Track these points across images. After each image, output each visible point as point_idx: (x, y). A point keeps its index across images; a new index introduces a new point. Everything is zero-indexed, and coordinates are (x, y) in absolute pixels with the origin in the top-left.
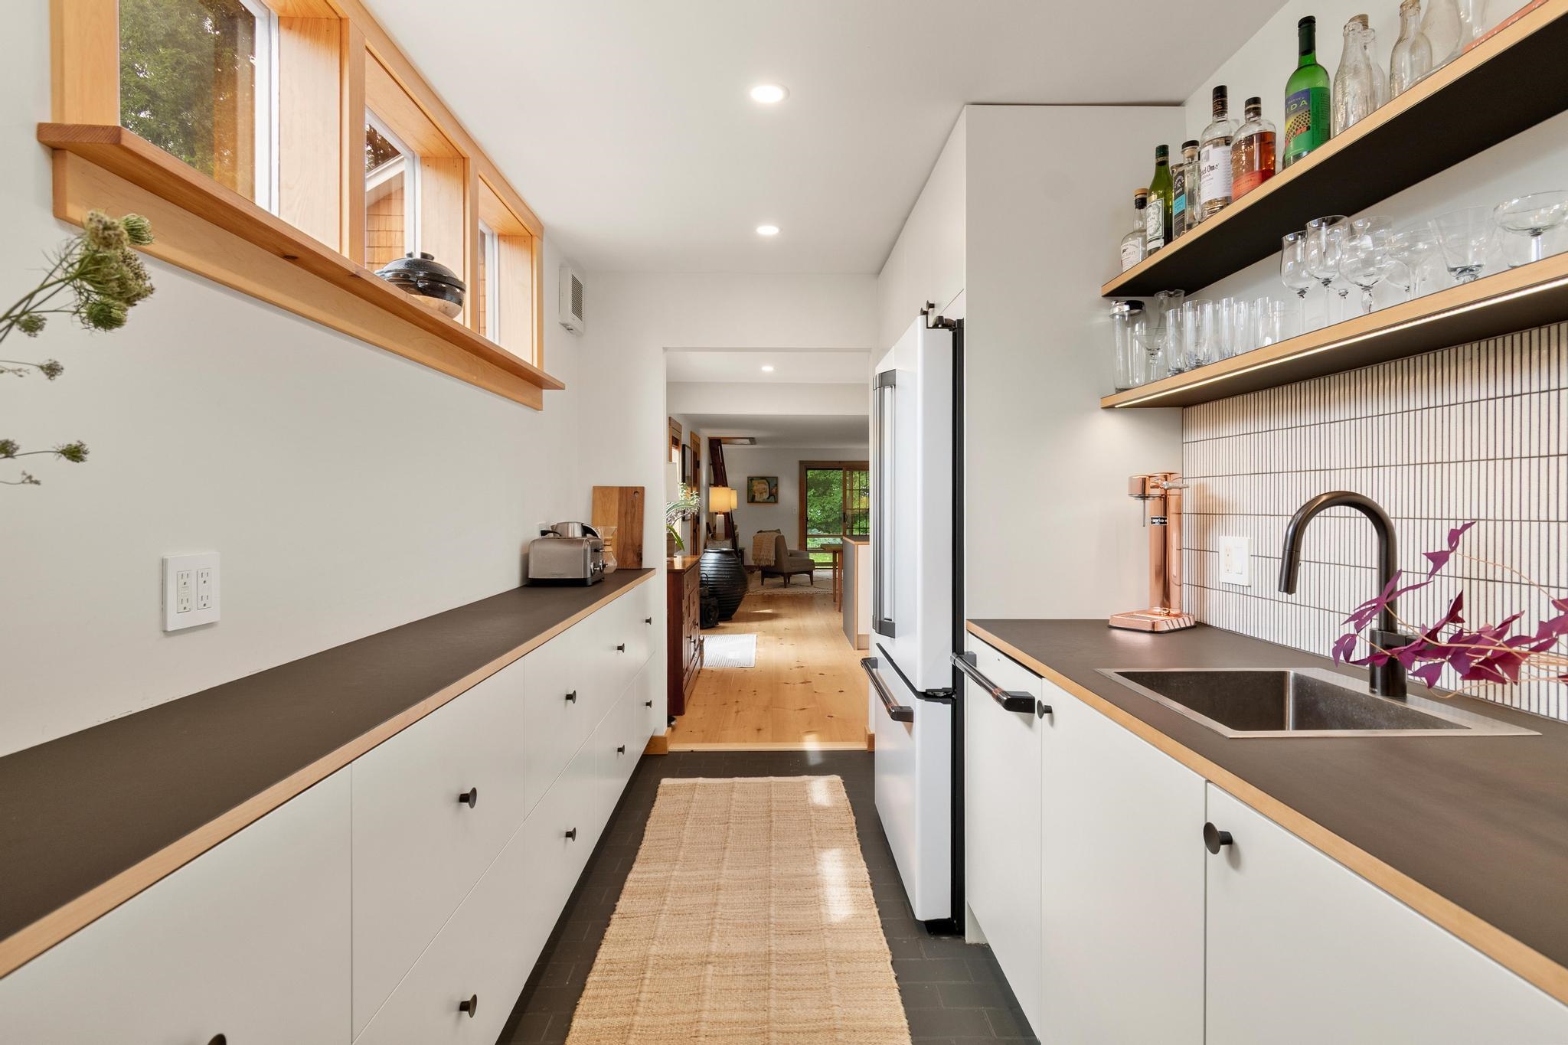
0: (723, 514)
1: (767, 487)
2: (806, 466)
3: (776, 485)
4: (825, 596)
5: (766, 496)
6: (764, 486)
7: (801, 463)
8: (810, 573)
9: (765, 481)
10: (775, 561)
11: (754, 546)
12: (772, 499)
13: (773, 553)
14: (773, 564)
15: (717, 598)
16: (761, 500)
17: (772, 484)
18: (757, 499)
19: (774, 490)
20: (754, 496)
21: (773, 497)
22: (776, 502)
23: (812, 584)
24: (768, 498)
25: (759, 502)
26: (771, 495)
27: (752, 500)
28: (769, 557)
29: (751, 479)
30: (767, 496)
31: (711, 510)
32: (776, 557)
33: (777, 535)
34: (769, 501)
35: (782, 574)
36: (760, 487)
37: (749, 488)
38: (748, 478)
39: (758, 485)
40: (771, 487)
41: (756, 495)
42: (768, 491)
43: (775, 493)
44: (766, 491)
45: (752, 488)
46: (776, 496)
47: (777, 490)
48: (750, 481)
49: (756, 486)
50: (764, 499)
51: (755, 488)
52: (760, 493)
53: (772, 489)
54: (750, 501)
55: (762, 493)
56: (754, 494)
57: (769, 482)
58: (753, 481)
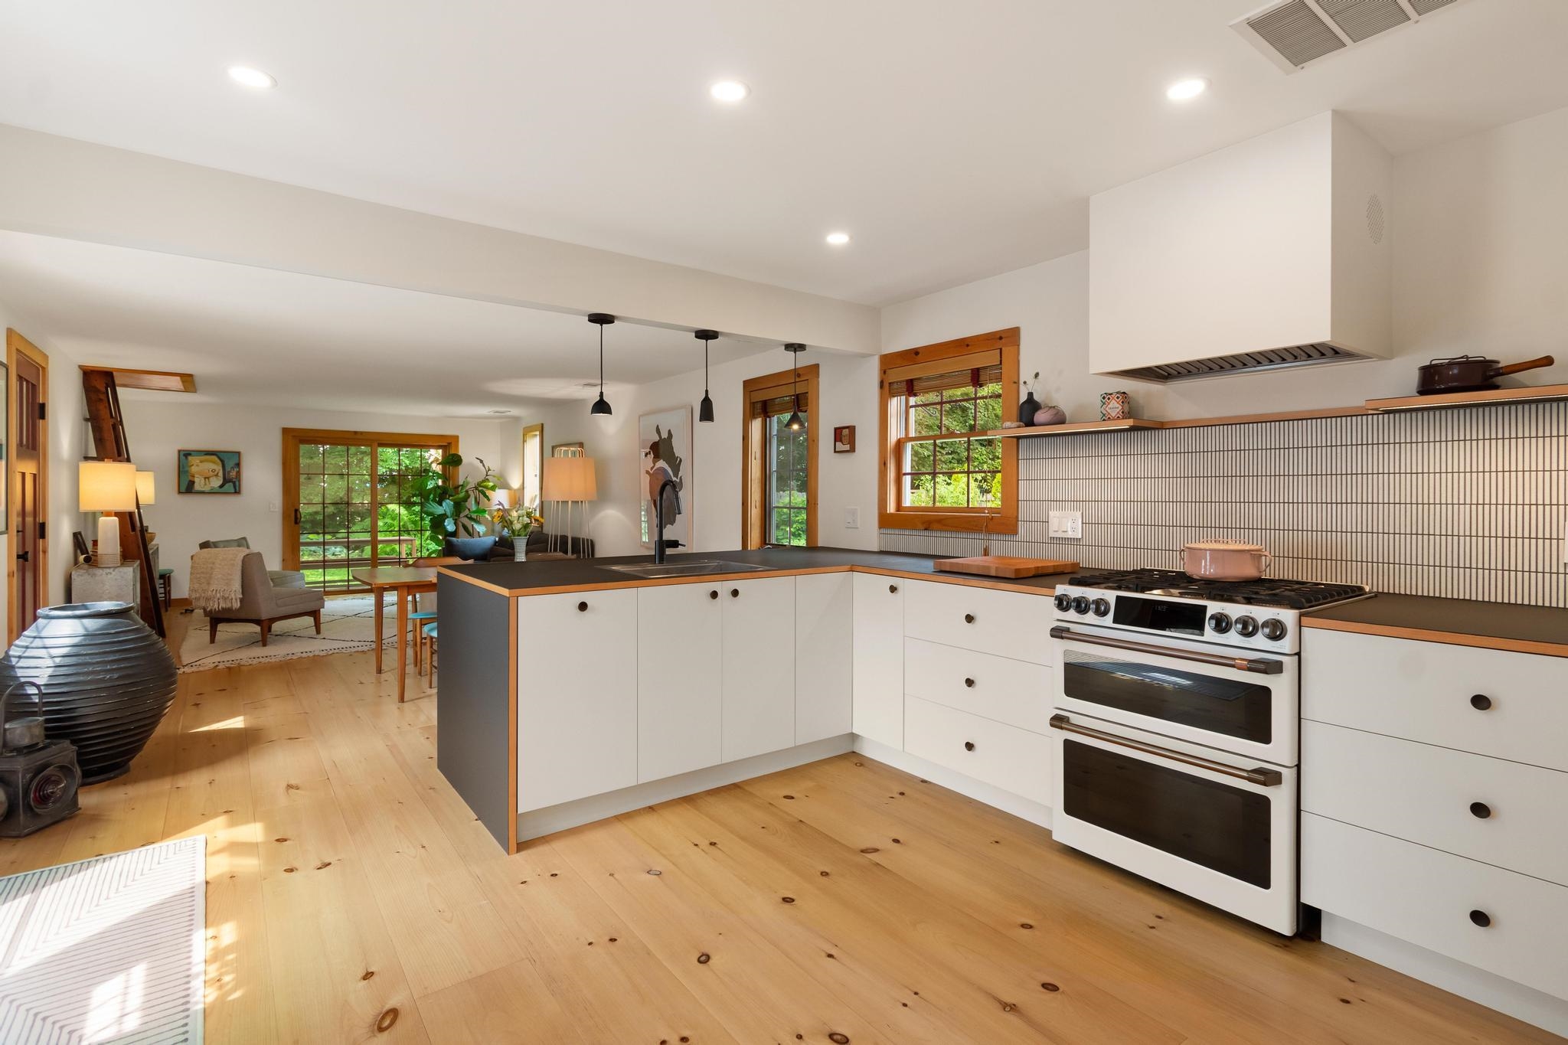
0: (117, 514)
1: (219, 468)
2: (296, 439)
3: (238, 465)
4: (354, 656)
5: (216, 483)
6: (213, 466)
7: (286, 431)
8: (315, 614)
9: (214, 458)
10: (242, 600)
11: (191, 574)
12: (229, 487)
13: (236, 586)
14: (237, 605)
15: (73, 742)
16: (207, 489)
17: (230, 464)
18: (197, 487)
20: (192, 483)
21: (232, 483)
23: (318, 631)
24: (221, 486)
25: (203, 493)
26: (226, 481)
27: (187, 487)
28: (228, 591)
29: (185, 455)
30: (220, 482)
31: (86, 505)
32: (243, 593)
33: (243, 552)
34: (222, 490)
35: (258, 622)
36: (204, 468)
37: (181, 469)
38: (179, 451)
39: (200, 464)
40: (228, 469)
41: (196, 480)
42: (221, 474)
43: (236, 478)
44: (217, 475)
45: (186, 469)
46: (237, 483)
47: (239, 474)
48: (183, 458)
49: (197, 465)
50: (213, 488)
51: (194, 469)
52: (205, 478)
53: (229, 472)
54: (183, 489)
55: (208, 478)
56: (191, 478)
57: (222, 461)
58: (190, 458)
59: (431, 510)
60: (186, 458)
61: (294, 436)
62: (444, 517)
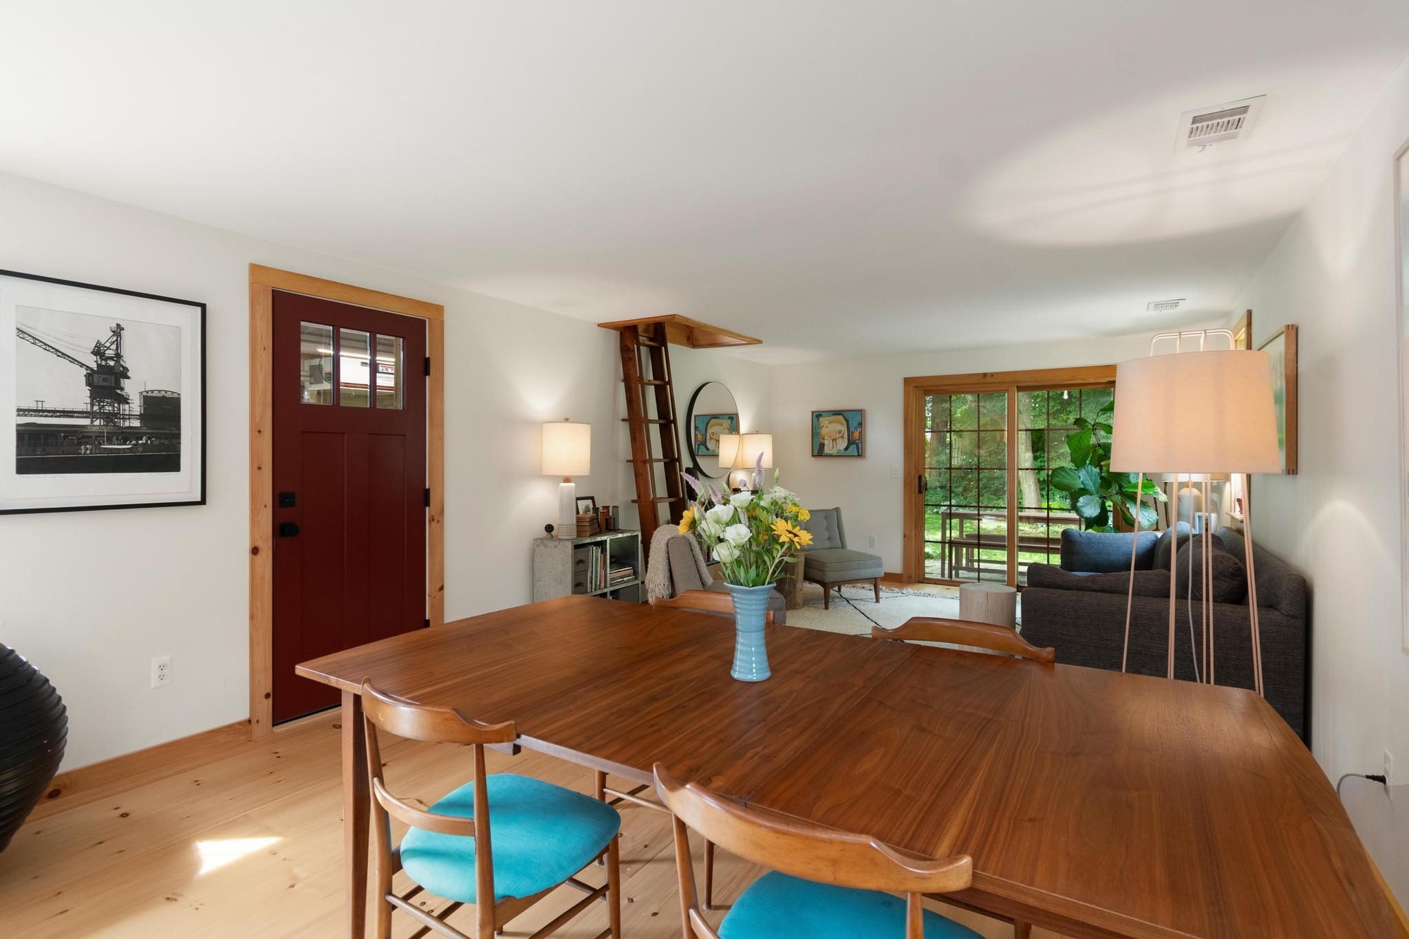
1: (844, 429)
2: (919, 390)
3: (860, 424)
5: (842, 444)
6: (840, 427)
7: (908, 381)
9: (840, 417)
12: (853, 449)
16: (834, 452)
17: (853, 424)
18: (827, 450)
19: (856, 435)
20: (822, 445)
21: (856, 446)
22: (860, 455)
24: (846, 449)
25: (831, 456)
26: (850, 443)
27: (819, 451)
29: (817, 415)
30: (845, 445)
34: (847, 453)
36: (833, 429)
37: (814, 432)
38: (813, 412)
39: (829, 425)
40: (852, 429)
41: (826, 442)
42: (846, 436)
43: (859, 439)
44: (842, 437)
45: (818, 431)
46: (860, 445)
47: (860, 433)
48: (815, 419)
49: (827, 427)
50: (839, 451)
51: (824, 431)
52: (833, 440)
53: (853, 433)
54: (816, 454)
55: (835, 440)
56: (821, 441)
57: (847, 421)
58: (821, 419)
59: (1066, 481)
60: (818, 420)
61: (916, 387)
62: (1084, 491)
